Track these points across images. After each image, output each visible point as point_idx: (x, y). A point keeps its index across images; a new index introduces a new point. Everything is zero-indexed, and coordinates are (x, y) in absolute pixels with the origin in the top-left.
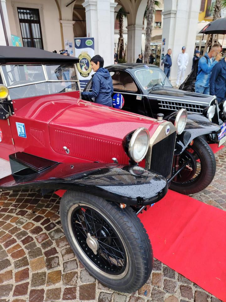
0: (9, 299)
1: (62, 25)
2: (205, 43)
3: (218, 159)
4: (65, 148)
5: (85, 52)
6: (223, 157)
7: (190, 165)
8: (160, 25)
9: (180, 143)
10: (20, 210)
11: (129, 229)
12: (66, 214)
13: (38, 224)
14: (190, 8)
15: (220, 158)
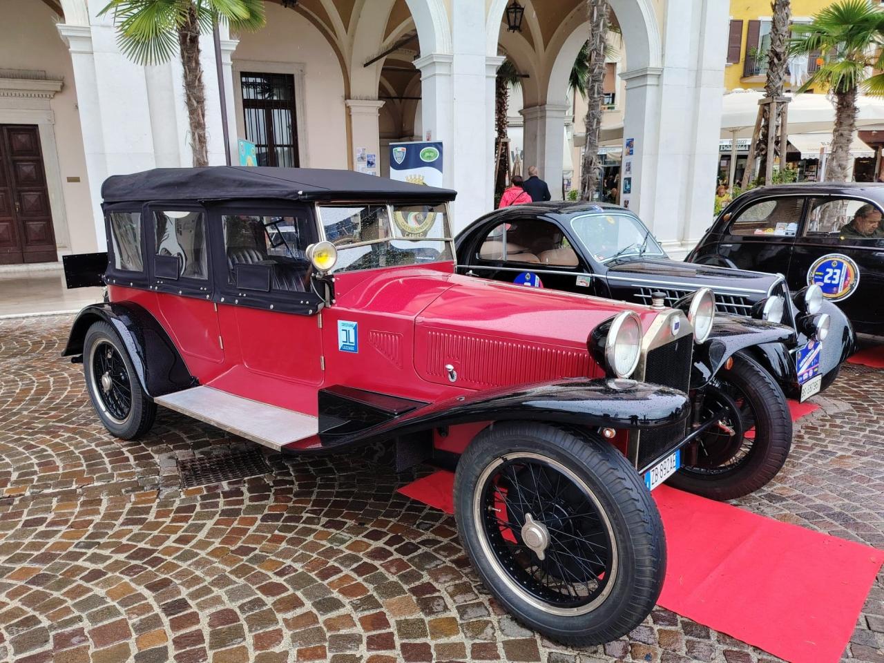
0: (361, 654)
1: (350, 112)
2: (749, 146)
3: (802, 434)
4: (450, 367)
5: (417, 177)
6: (816, 429)
7: (728, 422)
8: (611, 102)
9: (701, 366)
10: (328, 519)
11: (620, 482)
12: (472, 485)
13: (380, 544)
14: (699, 59)
15: (806, 433)
